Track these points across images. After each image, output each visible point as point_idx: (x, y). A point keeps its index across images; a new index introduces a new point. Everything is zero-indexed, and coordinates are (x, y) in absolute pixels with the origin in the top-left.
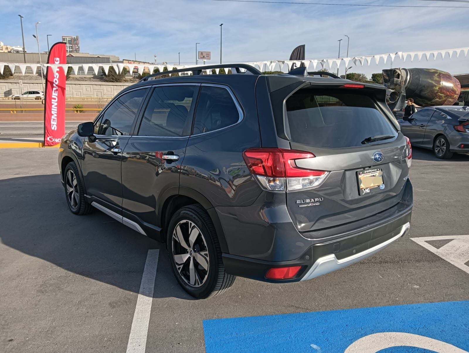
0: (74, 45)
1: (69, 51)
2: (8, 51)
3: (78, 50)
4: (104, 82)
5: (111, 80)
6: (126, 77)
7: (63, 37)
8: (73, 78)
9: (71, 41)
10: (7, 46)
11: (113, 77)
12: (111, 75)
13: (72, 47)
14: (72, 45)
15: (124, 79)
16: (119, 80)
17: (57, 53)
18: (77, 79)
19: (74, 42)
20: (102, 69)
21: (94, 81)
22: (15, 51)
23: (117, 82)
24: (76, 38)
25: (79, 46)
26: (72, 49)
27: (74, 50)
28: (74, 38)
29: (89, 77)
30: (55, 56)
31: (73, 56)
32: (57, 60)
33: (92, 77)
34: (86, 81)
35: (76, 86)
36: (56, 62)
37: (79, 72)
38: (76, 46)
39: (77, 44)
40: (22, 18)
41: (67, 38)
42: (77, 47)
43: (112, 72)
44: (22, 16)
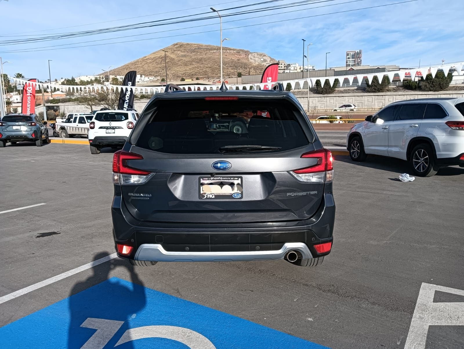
0: (356, 59)
1: (352, 65)
2: (301, 71)
3: (360, 63)
4: (366, 92)
5: (374, 90)
6: (389, 86)
7: (347, 52)
8: (338, 91)
9: (354, 55)
10: (300, 66)
11: (376, 88)
12: (373, 85)
13: (354, 60)
14: (354, 59)
15: (387, 88)
16: (381, 90)
17: (269, 73)
18: (341, 92)
19: (357, 56)
20: (366, 80)
21: (356, 93)
22: (306, 70)
23: (379, 92)
24: (359, 52)
25: (361, 59)
26: (354, 63)
27: (356, 63)
28: (358, 52)
29: (353, 89)
30: (267, 76)
31: (354, 70)
32: (269, 79)
33: (355, 89)
34: (349, 93)
35: (339, 98)
36: (268, 81)
37: (343, 85)
38: (359, 59)
39: (360, 58)
40: (305, 41)
41: (351, 53)
42: (359, 61)
43: (374, 83)
44: (305, 40)
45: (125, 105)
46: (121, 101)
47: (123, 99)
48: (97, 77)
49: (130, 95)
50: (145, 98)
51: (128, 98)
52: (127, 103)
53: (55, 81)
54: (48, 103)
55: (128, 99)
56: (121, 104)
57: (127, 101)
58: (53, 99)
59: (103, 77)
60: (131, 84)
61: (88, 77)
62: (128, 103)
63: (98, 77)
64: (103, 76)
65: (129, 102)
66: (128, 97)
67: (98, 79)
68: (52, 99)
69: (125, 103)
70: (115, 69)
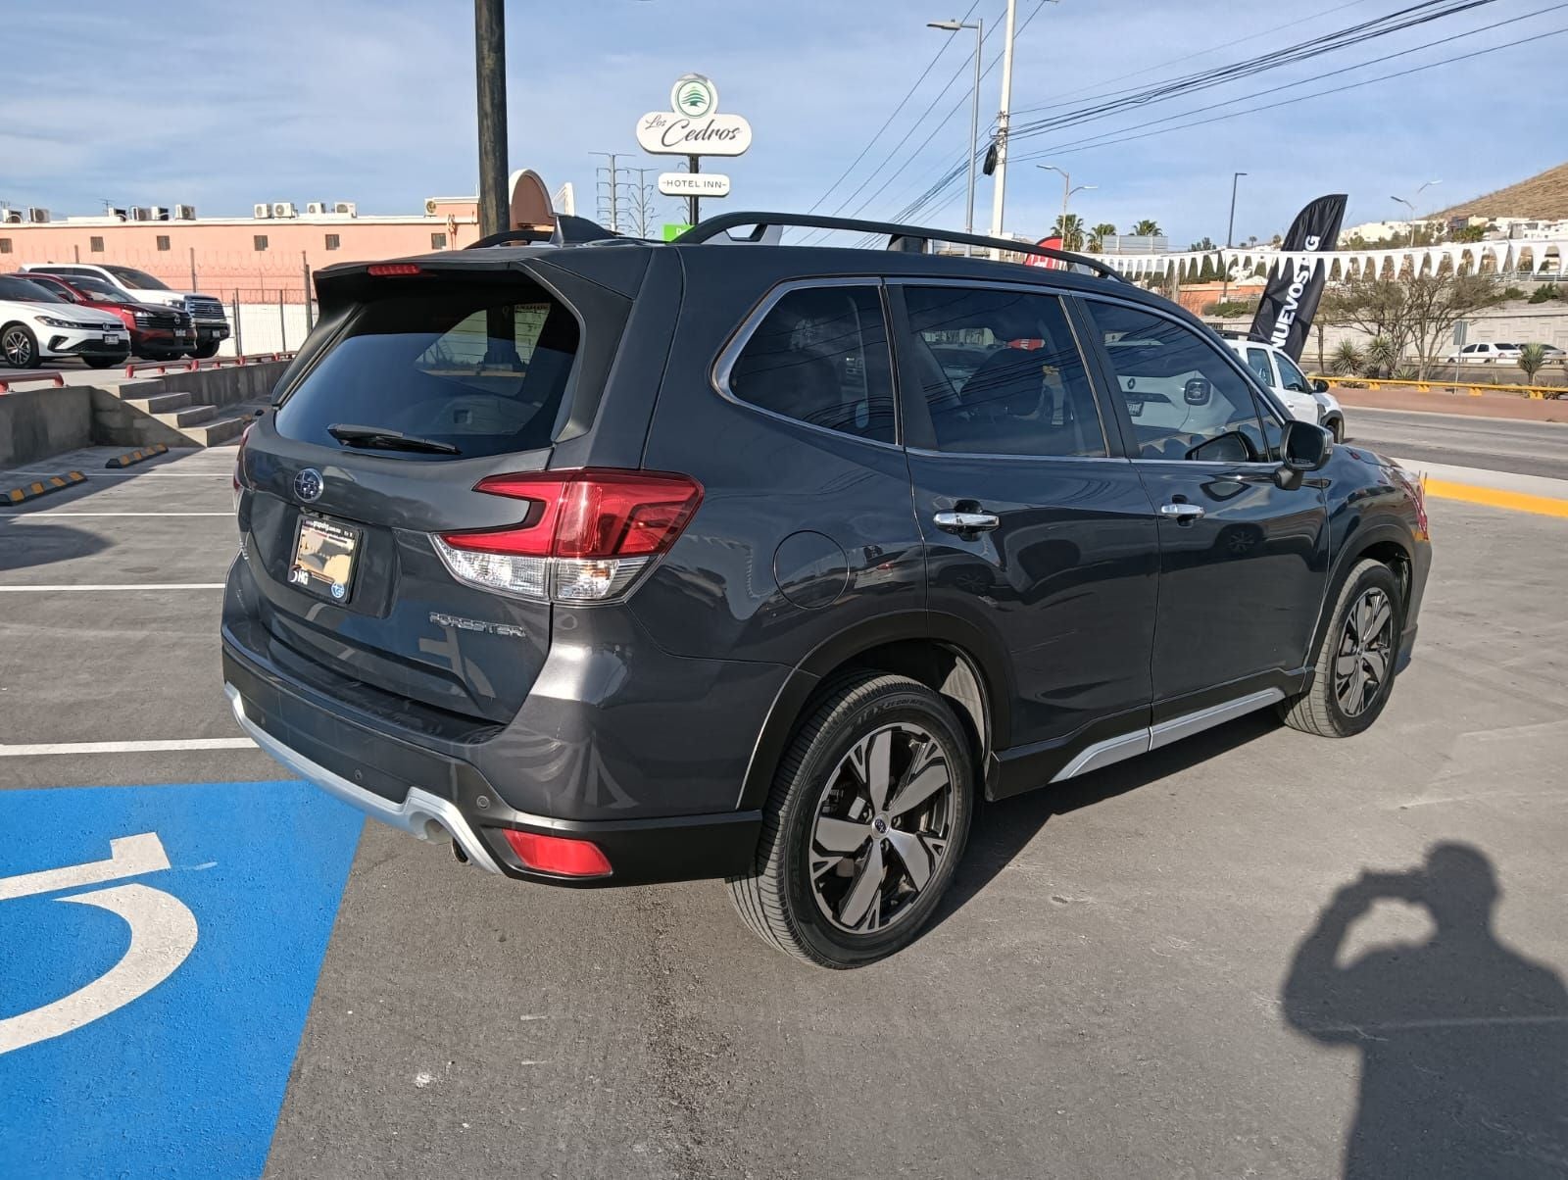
45: (1280, 319)
46: (1268, 305)
47: (1276, 297)
48: (1419, 226)
49: (1305, 286)
50: (1554, 297)
51: (1297, 295)
52: (1289, 312)
53: (1275, 242)
54: (1209, 315)
55: (1296, 300)
56: (1267, 315)
57: (1290, 304)
58: (1228, 301)
59: (1441, 225)
60: (1317, 245)
61: (1386, 227)
62: (1293, 314)
63: (1424, 223)
64: (1442, 221)
65: (1298, 311)
66: (1296, 291)
67: (1423, 230)
68: (1224, 300)
69: (1283, 312)
70: (1497, 193)
